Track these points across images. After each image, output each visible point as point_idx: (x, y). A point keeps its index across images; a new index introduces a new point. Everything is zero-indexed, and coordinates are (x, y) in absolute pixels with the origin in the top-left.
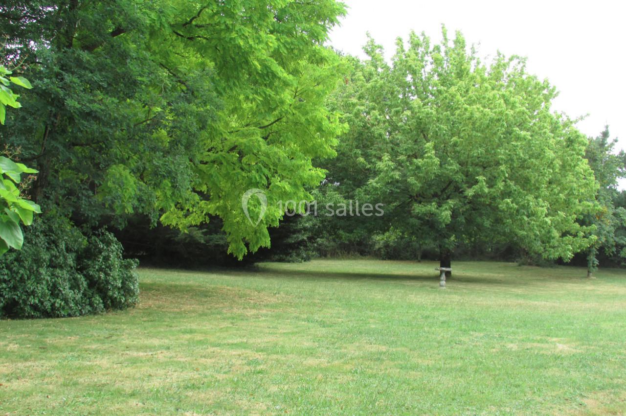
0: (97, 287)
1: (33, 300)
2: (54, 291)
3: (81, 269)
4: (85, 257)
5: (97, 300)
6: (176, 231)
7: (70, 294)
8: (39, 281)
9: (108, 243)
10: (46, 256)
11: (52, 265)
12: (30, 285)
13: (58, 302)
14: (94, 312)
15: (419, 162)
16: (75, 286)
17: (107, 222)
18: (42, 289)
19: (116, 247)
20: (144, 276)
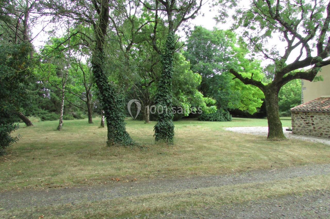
0: (226, 118)
1: (218, 119)
2: (221, 118)
3: (224, 116)
4: (225, 114)
5: (226, 120)
6: (241, 110)
7: (223, 119)
8: (219, 117)
9: (228, 113)
10: (220, 114)
11: (220, 115)
12: (218, 118)
13: (221, 120)
14: (226, 121)
15: (290, 96)
16: (223, 118)
17: (228, 109)
18: (219, 118)
19: (229, 113)
20: (232, 118)
